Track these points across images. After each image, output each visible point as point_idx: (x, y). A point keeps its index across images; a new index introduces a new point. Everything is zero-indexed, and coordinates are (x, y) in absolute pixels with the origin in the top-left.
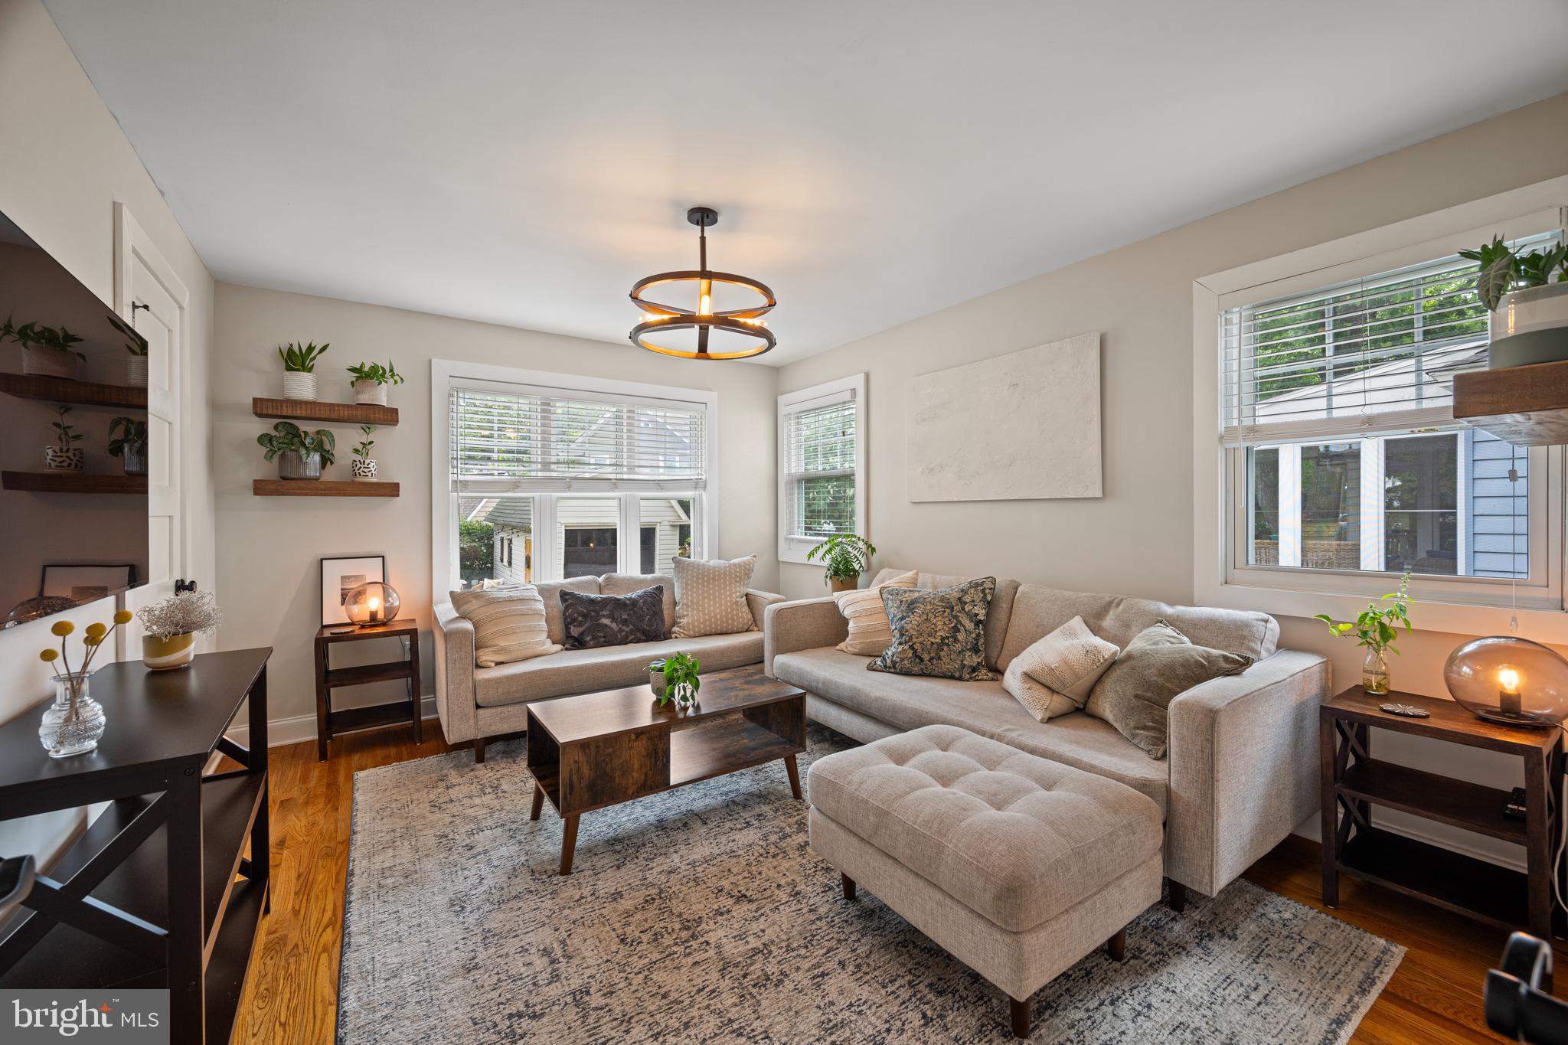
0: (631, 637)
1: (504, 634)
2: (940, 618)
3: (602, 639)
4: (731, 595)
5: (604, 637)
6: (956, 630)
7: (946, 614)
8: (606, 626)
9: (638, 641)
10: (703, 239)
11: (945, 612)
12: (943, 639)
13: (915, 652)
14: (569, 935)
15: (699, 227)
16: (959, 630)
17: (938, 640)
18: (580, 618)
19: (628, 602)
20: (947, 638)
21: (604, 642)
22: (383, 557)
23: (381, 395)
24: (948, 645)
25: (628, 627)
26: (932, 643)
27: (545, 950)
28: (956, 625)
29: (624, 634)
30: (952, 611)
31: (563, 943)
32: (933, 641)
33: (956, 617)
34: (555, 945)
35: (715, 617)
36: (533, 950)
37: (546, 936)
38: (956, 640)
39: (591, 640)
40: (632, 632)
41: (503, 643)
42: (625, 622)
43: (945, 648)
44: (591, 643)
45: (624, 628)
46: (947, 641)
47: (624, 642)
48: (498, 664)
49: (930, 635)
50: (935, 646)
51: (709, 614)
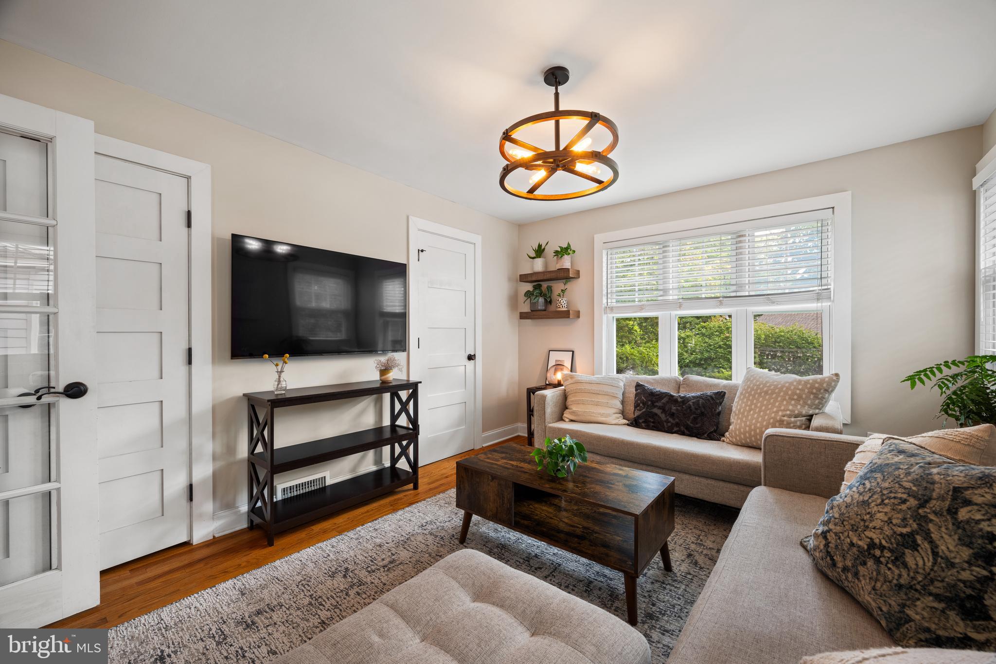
0: (675, 429)
1: (577, 403)
2: (887, 509)
3: (652, 424)
4: (777, 412)
5: (653, 422)
6: (908, 542)
7: (904, 507)
8: (656, 414)
9: (682, 433)
10: (557, 95)
11: (904, 501)
12: (872, 545)
13: (827, 545)
16: (915, 547)
17: (863, 544)
18: (641, 405)
19: (679, 400)
20: (882, 548)
21: (653, 426)
22: (573, 352)
23: (566, 262)
24: (877, 561)
25: (674, 419)
26: (852, 544)
27: (394, 560)
28: (911, 535)
29: (669, 424)
30: (922, 505)
31: (400, 564)
32: (855, 540)
33: (922, 520)
34: (398, 562)
35: (755, 430)
38: (898, 560)
39: (643, 422)
40: (677, 425)
41: (574, 409)
42: (672, 415)
43: (870, 563)
44: (643, 424)
45: (670, 419)
46: (878, 553)
47: (670, 431)
48: (572, 421)
49: (854, 528)
50: (855, 550)
51: (750, 426)
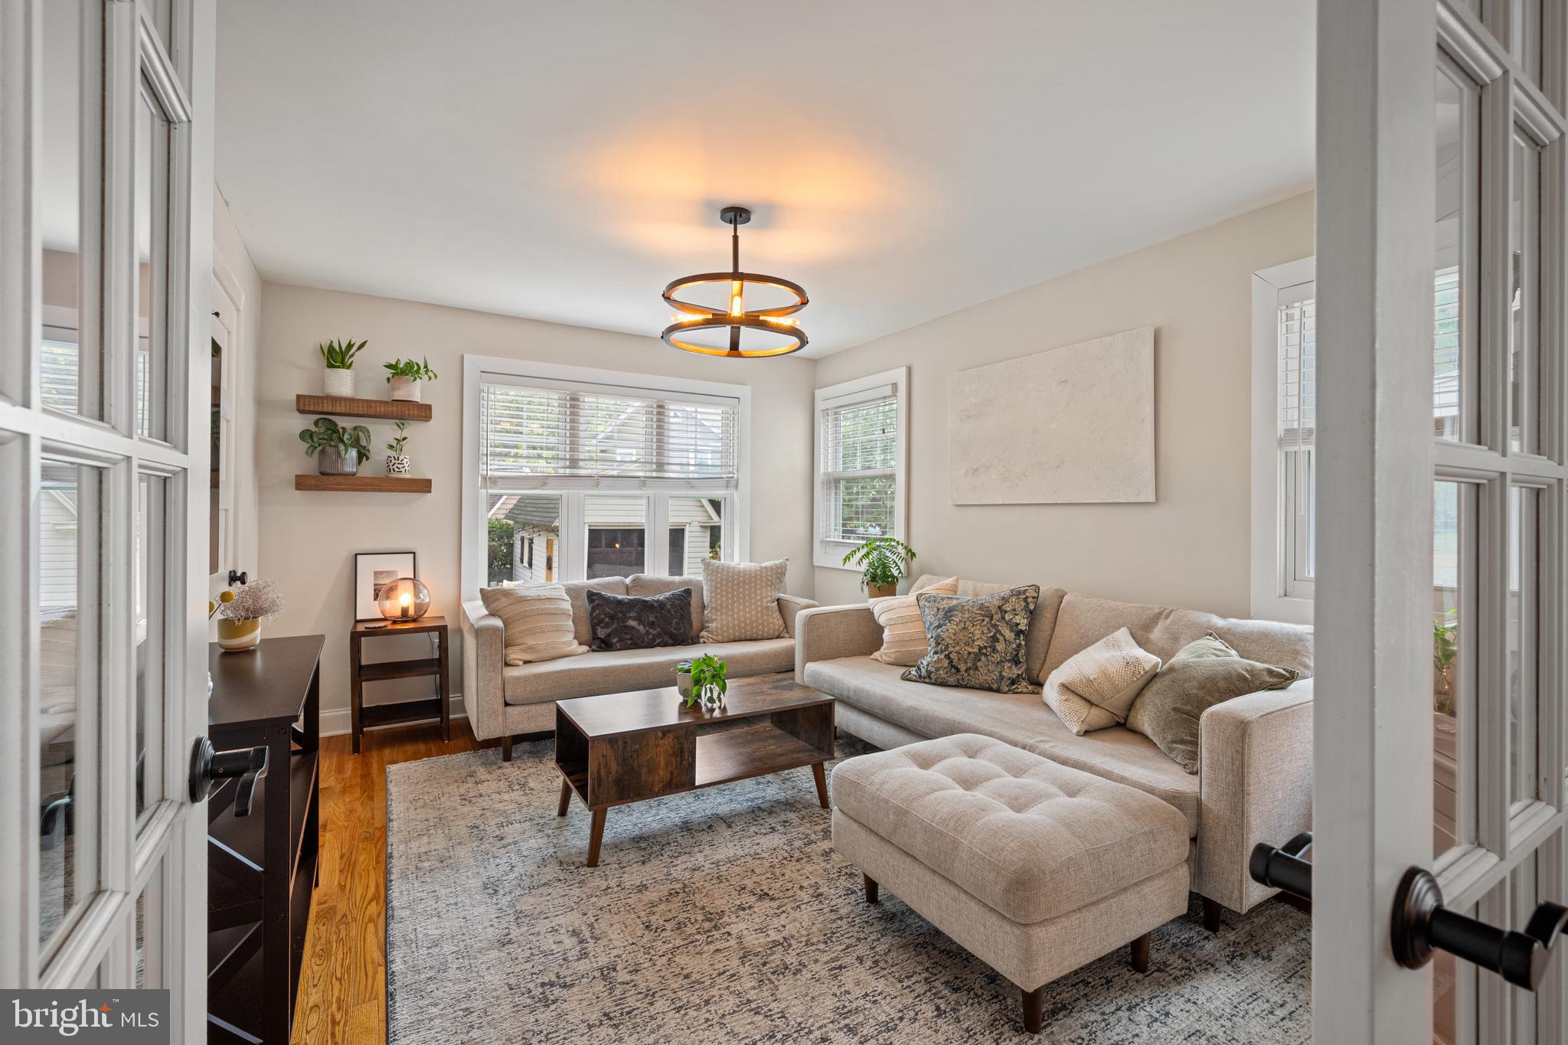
0: (658, 641)
1: (532, 632)
2: (978, 627)
3: (629, 642)
4: (761, 599)
5: (631, 639)
6: (995, 639)
7: (985, 623)
8: (633, 628)
9: (665, 645)
10: (736, 238)
11: (983, 621)
12: (980, 648)
13: (951, 661)
14: (596, 920)
15: (732, 226)
16: (998, 640)
17: (976, 650)
18: (607, 620)
19: (655, 604)
20: (986, 647)
21: (631, 644)
22: (414, 553)
23: (415, 391)
24: (986, 655)
25: (654, 629)
26: (970, 653)
27: (574, 931)
28: (995, 635)
29: (650, 637)
30: (991, 619)
31: (591, 926)
32: (970, 650)
33: (995, 626)
34: (583, 928)
35: (745, 622)
36: (563, 931)
37: (575, 919)
38: (994, 650)
39: (618, 642)
40: (659, 635)
41: (531, 642)
42: (652, 625)
43: (983, 658)
44: (618, 645)
45: (651, 630)
46: (984, 651)
47: (651, 645)
48: (526, 662)
49: (967, 644)
50: (972, 655)
51: (739, 619)
